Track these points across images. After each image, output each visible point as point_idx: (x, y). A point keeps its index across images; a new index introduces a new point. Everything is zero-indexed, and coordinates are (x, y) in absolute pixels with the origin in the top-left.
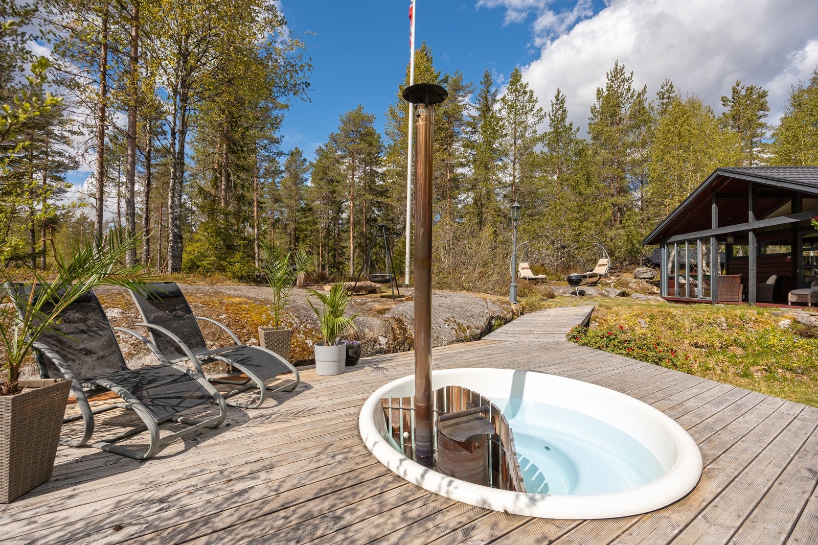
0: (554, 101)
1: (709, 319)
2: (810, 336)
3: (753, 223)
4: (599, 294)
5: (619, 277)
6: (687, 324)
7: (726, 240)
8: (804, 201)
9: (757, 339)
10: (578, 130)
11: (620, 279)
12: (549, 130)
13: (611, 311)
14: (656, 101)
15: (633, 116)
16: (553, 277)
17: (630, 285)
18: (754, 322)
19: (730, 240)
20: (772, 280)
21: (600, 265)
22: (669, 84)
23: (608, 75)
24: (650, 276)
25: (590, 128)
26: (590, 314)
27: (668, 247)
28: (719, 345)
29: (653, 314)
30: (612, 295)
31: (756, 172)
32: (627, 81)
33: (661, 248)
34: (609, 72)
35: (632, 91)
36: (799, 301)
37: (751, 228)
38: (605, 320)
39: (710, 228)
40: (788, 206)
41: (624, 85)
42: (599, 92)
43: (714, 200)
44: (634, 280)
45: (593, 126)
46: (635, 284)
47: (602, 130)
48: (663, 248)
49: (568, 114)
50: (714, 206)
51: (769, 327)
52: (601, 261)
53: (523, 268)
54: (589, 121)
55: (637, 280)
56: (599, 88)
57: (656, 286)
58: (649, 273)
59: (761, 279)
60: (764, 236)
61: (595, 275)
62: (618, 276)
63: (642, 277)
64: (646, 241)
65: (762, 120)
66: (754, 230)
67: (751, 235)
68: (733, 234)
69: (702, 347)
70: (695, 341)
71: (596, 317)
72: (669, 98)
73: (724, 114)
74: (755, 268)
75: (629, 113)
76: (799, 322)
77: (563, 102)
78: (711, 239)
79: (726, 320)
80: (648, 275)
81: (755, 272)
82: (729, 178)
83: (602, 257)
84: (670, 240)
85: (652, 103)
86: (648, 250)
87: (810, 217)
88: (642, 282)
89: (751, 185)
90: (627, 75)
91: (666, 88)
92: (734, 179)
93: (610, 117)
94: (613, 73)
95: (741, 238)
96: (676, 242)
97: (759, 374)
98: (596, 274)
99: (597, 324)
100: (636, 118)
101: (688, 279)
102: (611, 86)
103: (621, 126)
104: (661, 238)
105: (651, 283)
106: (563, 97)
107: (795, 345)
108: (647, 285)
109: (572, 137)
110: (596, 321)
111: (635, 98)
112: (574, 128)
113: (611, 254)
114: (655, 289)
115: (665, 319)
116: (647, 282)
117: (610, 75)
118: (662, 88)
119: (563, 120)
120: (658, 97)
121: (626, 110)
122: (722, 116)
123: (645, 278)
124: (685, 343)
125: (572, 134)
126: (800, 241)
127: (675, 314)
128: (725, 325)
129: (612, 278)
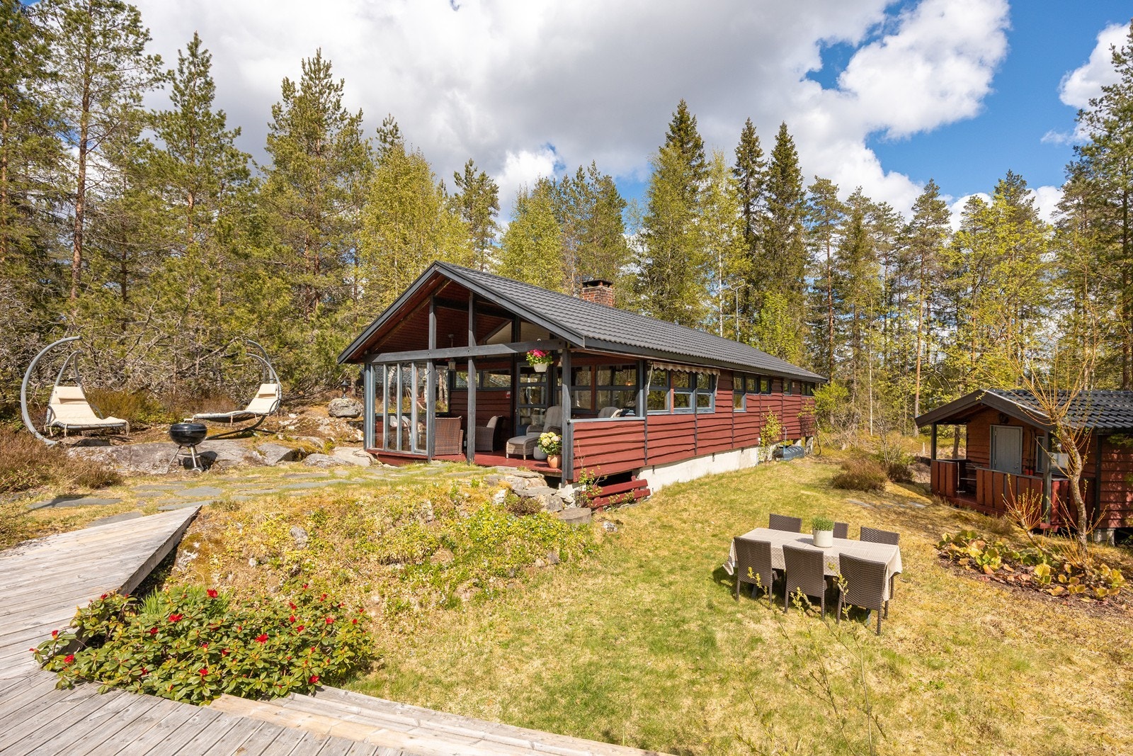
0: (186, 54)
1: (410, 507)
2: (523, 513)
3: (473, 350)
4: (247, 458)
5: (304, 415)
6: (377, 518)
7: (447, 364)
8: (522, 324)
9: (469, 529)
10: (238, 132)
11: (304, 419)
12: (170, 107)
13: (238, 514)
14: (375, 140)
15: (343, 149)
16: (163, 417)
17: (321, 429)
18: (467, 501)
19: (452, 365)
20: (492, 423)
21: (262, 396)
22: (394, 124)
23: (304, 65)
24: (354, 413)
25: (270, 142)
26: (182, 531)
27: (374, 369)
28: (421, 553)
29: (322, 510)
30: (271, 460)
31: (477, 278)
32: (335, 91)
33: (365, 370)
34: (306, 61)
35: (342, 110)
36: (516, 453)
37: (471, 355)
38: (217, 542)
39: (426, 347)
40: (507, 329)
41: (329, 93)
42: (288, 87)
43: (431, 308)
44: (327, 420)
45: (275, 141)
46: (329, 427)
47: (291, 153)
48: (367, 371)
49: (216, 92)
50: (432, 316)
51: (483, 506)
52: (265, 388)
53: (63, 401)
54: (271, 132)
55: (332, 419)
56: (288, 80)
57: (360, 429)
58: (351, 408)
59: (481, 421)
60: (484, 364)
61: (250, 416)
62: (302, 412)
63: (340, 414)
64: (344, 357)
65: (492, 217)
66: (474, 358)
67: (470, 362)
68: (455, 359)
69: (397, 562)
70: (386, 554)
71: (196, 538)
72: (392, 143)
73: (456, 195)
74: (474, 410)
75: (335, 142)
76: (513, 491)
77: (206, 63)
78: (428, 364)
79: (433, 504)
80: (350, 411)
81: (474, 416)
82: (447, 279)
83: (267, 381)
84: (377, 360)
85: (369, 141)
86: (352, 370)
87: (526, 350)
88: (340, 423)
89: (471, 294)
90: (336, 81)
91: (390, 127)
92: (454, 283)
93: (307, 136)
94: (313, 66)
95: (461, 363)
96: (385, 363)
97: (468, 594)
98: (250, 414)
99: (194, 556)
100: (346, 156)
101: (400, 418)
102: (310, 88)
103: (322, 159)
104: (365, 354)
105: (354, 425)
106: (207, 55)
107: (509, 530)
108: (347, 429)
109: (225, 141)
110: (191, 549)
111: (346, 122)
112: (229, 127)
113: (286, 374)
114: (359, 435)
115: (343, 515)
116: (348, 422)
117: (307, 67)
118: (385, 125)
119: (206, 99)
120: (378, 136)
121: (331, 135)
122: (454, 197)
123: (345, 417)
124: (372, 560)
125: (226, 135)
126: (518, 370)
127: (361, 503)
128: (431, 513)
129: (292, 416)
